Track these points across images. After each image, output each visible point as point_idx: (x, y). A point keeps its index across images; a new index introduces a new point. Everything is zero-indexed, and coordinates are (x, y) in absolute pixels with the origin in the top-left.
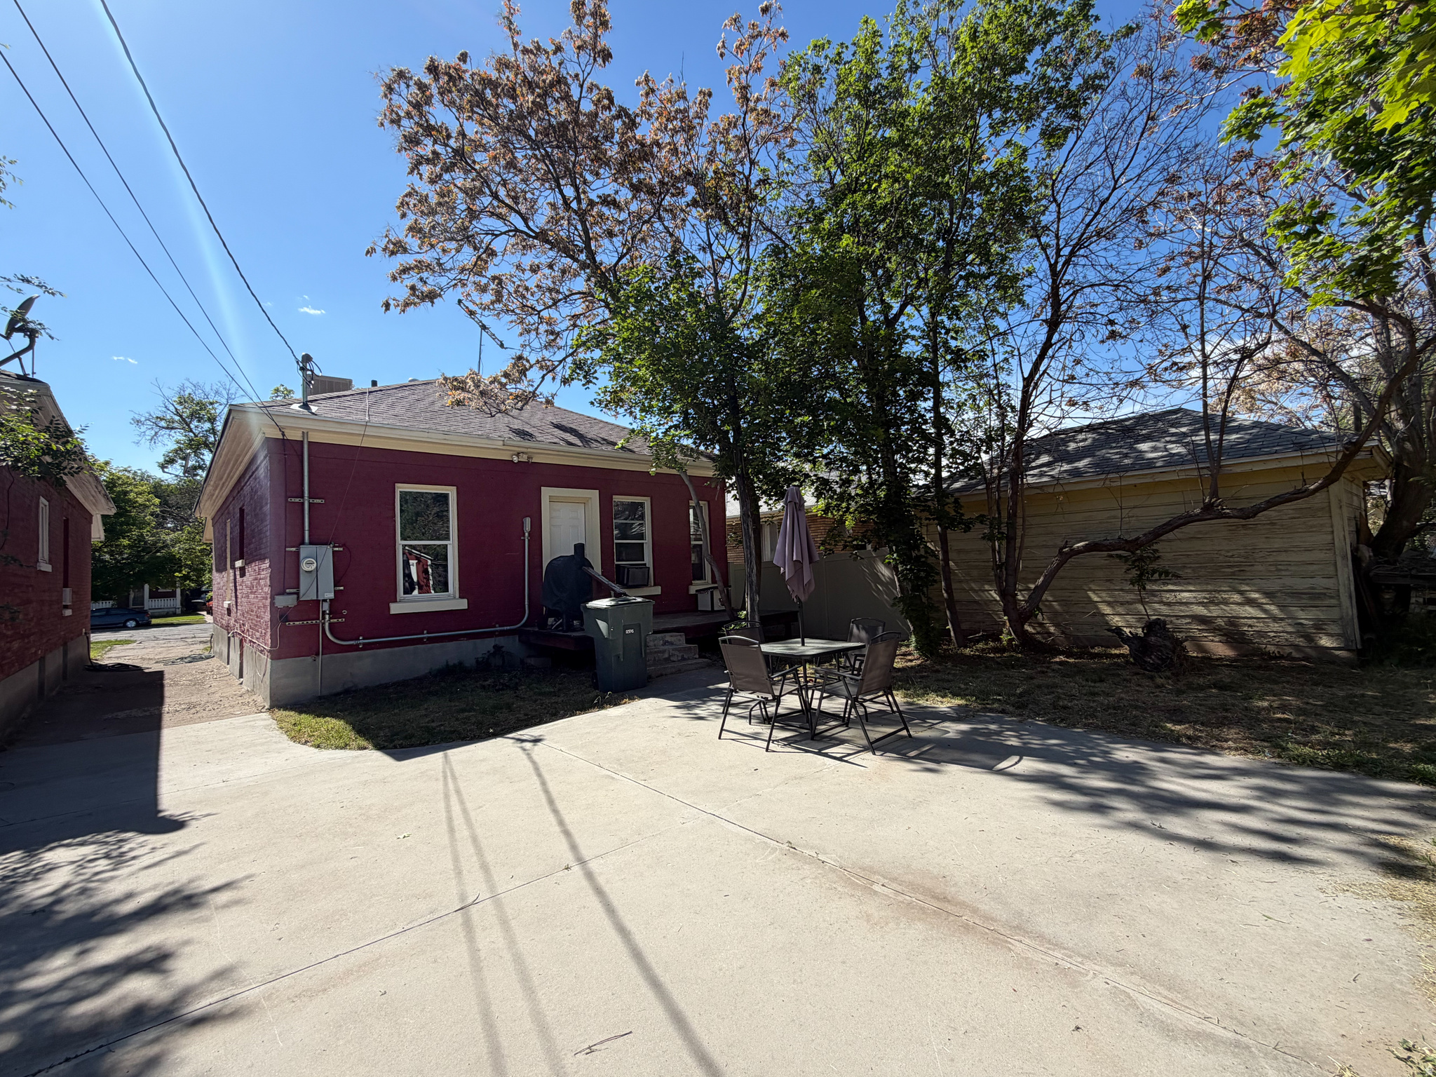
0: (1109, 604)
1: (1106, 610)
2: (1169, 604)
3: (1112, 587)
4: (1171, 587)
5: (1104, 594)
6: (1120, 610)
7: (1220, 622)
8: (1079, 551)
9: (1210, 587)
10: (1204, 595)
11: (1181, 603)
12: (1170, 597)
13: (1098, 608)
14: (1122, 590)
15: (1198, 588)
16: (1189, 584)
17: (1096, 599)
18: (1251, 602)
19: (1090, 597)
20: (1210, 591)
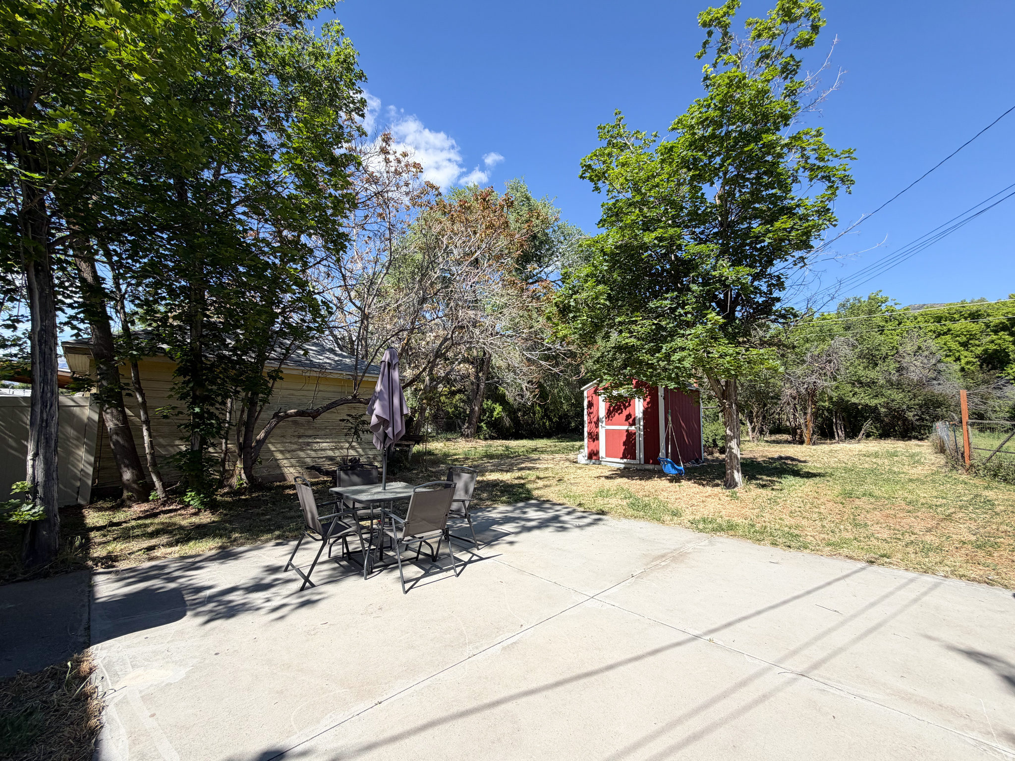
0: (281, 452)
1: (279, 456)
2: (315, 451)
3: (285, 441)
4: (318, 440)
5: (279, 446)
6: (288, 456)
7: (338, 459)
8: (291, 416)
9: (336, 440)
10: (332, 444)
11: (322, 450)
12: (316, 446)
13: (273, 456)
14: (290, 442)
15: (331, 440)
16: (327, 438)
17: (273, 449)
18: (353, 448)
19: (269, 448)
20: (336, 442)
